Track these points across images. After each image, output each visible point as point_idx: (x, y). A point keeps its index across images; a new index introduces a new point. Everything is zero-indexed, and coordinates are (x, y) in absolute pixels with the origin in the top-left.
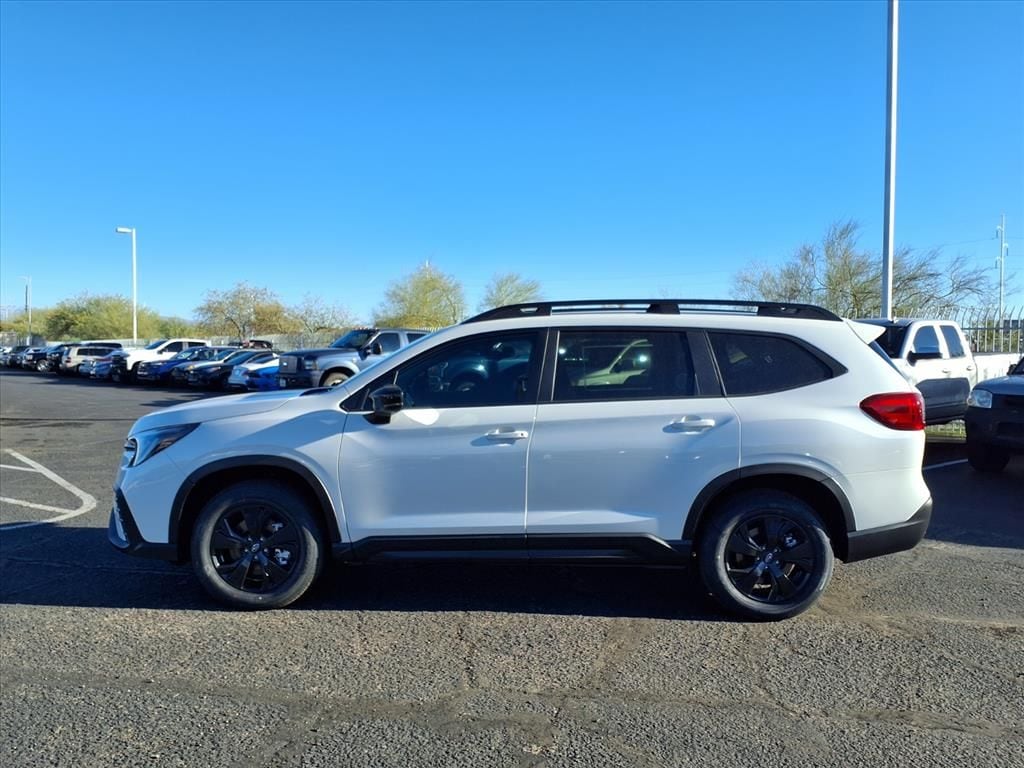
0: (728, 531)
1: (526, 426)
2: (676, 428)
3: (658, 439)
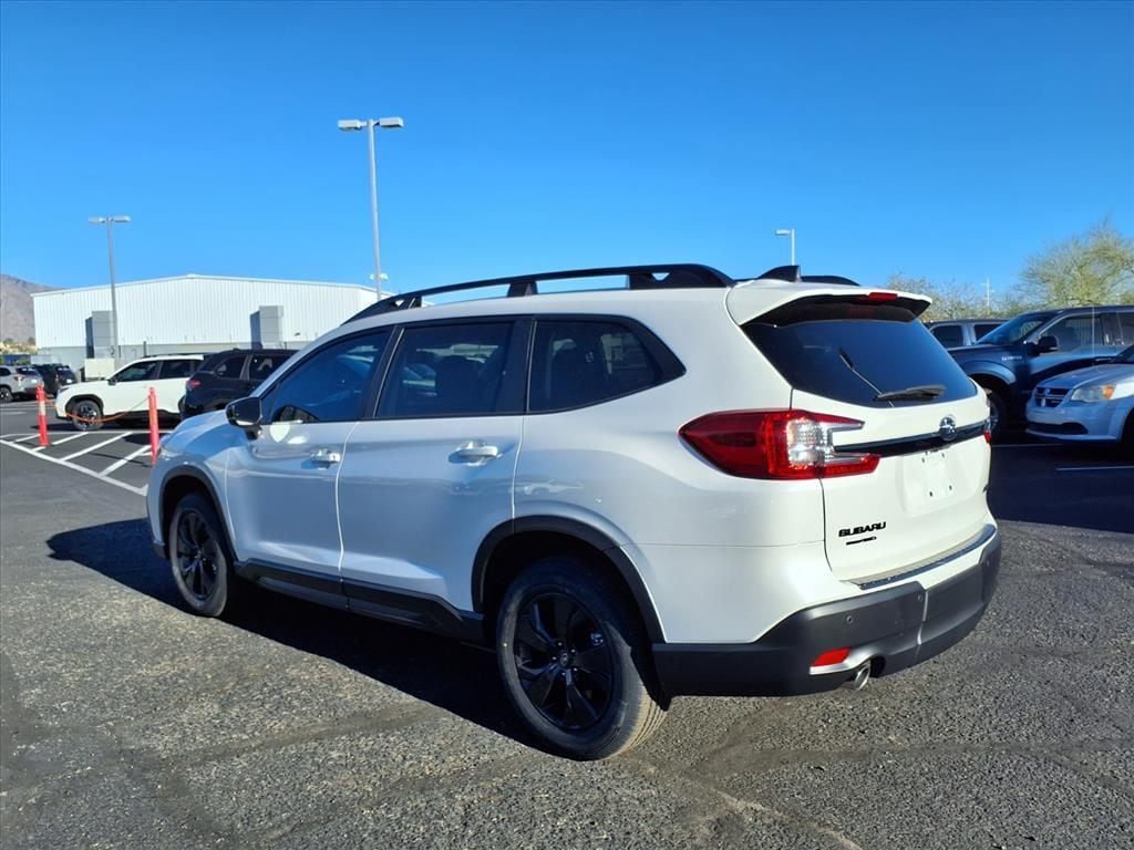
0: (513, 608)
1: (339, 447)
2: (461, 457)
3: (443, 471)
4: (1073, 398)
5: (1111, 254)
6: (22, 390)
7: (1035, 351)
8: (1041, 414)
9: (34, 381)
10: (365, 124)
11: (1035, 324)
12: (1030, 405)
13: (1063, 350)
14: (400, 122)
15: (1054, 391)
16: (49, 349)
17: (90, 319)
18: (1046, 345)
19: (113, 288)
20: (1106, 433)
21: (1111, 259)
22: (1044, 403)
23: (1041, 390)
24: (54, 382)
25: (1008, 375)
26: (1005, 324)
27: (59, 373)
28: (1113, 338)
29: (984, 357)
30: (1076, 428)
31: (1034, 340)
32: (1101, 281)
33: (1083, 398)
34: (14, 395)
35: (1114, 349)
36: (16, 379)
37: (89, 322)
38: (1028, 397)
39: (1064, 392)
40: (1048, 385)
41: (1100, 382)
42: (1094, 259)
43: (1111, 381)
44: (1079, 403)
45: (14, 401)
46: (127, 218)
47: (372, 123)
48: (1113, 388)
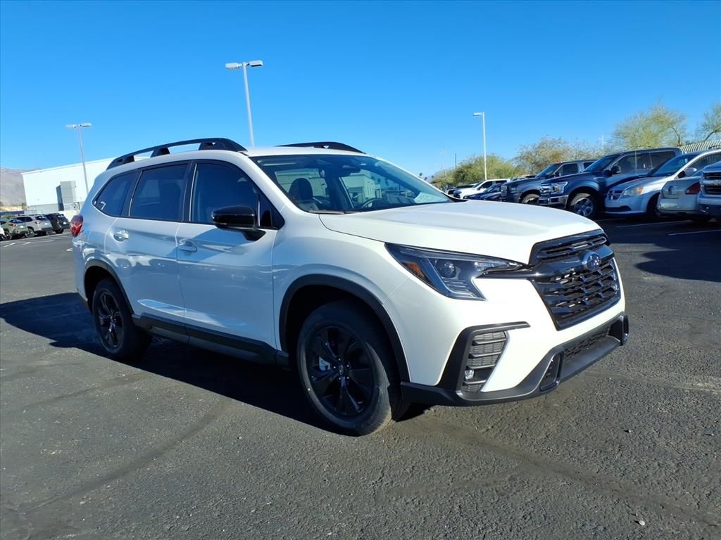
4: (625, 194)
5: (660, 120)
6: (40, 229)
7: (609, 174)
8: (612, 203)
9: (46, 224)
10: (240, 65)
11: (610, 161)
12: (607, 199)
13: (623, 173)
14: (261, 63)
15: (616, 192)
16: (35, 206)
17: (59, 186)
18: (614, 171)
19: (84, 165)
20: (639, 209)
21: (662, 122)
22: (612, 198)
23: (611, 192)
24: (56, 224)
25: (595, 185)
26: (596, 162)
27: (60, 219)
28: (647, 166)
29: (585, 178)
30: (626, 208)
31: (609, 168)
32: (656, 136)
33: (629, 194)
34: (35, 232)
35: (646, 171)
36: (36, 223)
37: (59, 189)
38: (606, 197)
39: (620, 192)
40: (614, 189)
41: (637, 186)
42: (652, 123)
43: (641, 186)
44: (628, 196)
45: (35, 236)
46: (90, 124)
47: (245, 64)
48: (642, 188)
